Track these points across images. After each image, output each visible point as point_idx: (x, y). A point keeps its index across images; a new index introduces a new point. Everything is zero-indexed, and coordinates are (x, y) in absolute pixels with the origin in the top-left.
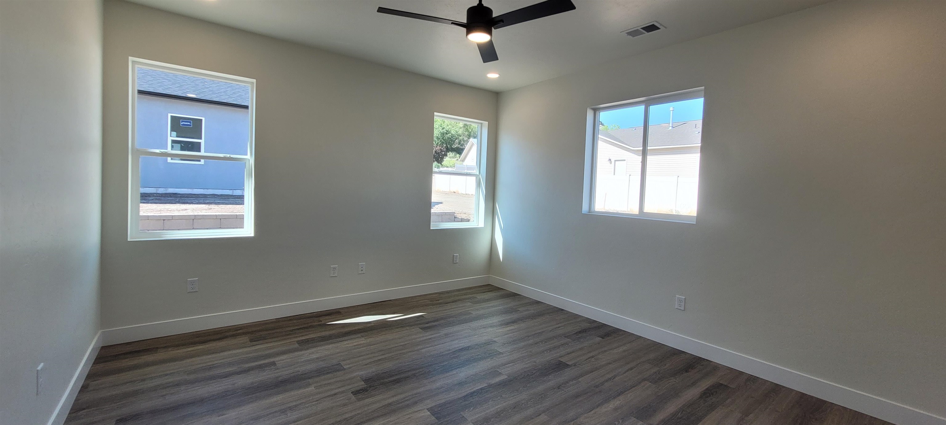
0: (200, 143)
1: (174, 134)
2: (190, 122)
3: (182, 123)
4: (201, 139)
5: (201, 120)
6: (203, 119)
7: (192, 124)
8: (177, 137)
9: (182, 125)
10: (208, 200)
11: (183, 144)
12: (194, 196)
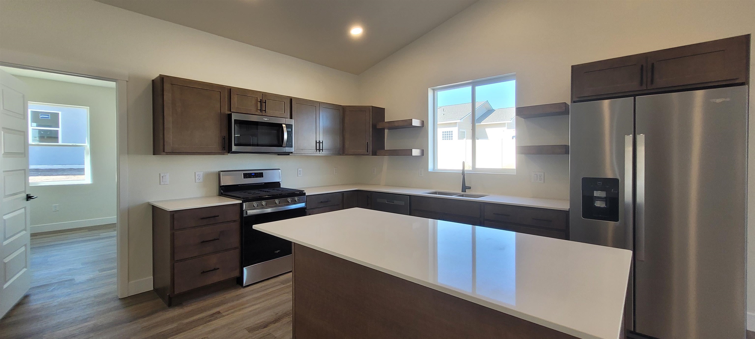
0: (57, 131)
1: (35, 124)
2: (48, 116)
3: (41, 116)
4: (58, 127)
5: (59, 113)
6: (60, 113)
7: (50, 117)
8: (37, 126)
9: (41, 117)
10: (65, 173)
11: (43, 132)
12: (54, 170)
